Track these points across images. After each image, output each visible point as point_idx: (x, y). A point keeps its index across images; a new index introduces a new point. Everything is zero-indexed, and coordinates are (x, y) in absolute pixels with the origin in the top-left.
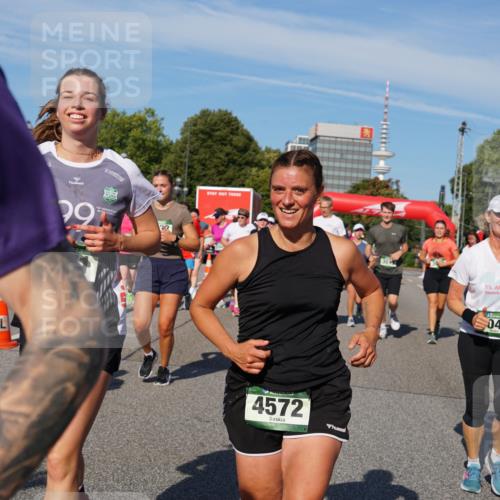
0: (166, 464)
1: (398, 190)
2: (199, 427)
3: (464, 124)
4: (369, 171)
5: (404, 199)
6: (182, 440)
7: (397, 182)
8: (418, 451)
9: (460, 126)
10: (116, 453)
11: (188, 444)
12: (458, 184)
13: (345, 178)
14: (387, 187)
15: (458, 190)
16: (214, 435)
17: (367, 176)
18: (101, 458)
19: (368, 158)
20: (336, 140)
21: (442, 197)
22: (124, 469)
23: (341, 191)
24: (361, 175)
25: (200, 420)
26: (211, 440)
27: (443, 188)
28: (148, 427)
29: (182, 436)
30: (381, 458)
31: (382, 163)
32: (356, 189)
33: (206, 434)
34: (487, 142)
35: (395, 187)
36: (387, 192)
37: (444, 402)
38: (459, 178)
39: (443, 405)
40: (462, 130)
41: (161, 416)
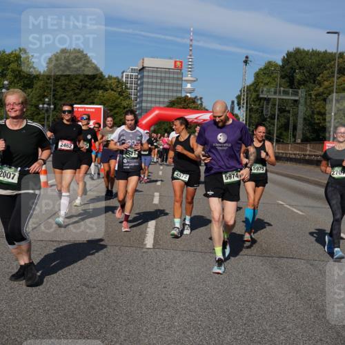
0: (67, 327)
1: (201, 104)
2: (87, 292)
3: (247, 57)
4: (181, 91)
5: (206, 111)
6: (76, 304)
7: (201, 98)
8: (253, 301)
9: (244, 59)
10: (26, 320)
11: (82, 308)
12: (244, 100)
13: (164, 97)
14: (194, 102)
15: (243, 104)
16: (100, 299)
17: (179, 95)
18: (14, 326)
19: (180, 82)
20: (157, 70)
21: (232, 108)
22: (35, 333)
23: (162, 106)
24: (175, 94)
25: (87, 286)
26: (98, 303)
27: (233, 102)
28: (49, 295)
29: (76, 301)
30: (228, 310)
31: (189, 86)
32: (172, 105)
33: (94, 298)
34: (261, 70)
35: (199, 102)
36: (194, 106)
37: (262, 261)
38: (244, 95)
39: (261, 263)
40: (246, 62)
41: (57, 285)
